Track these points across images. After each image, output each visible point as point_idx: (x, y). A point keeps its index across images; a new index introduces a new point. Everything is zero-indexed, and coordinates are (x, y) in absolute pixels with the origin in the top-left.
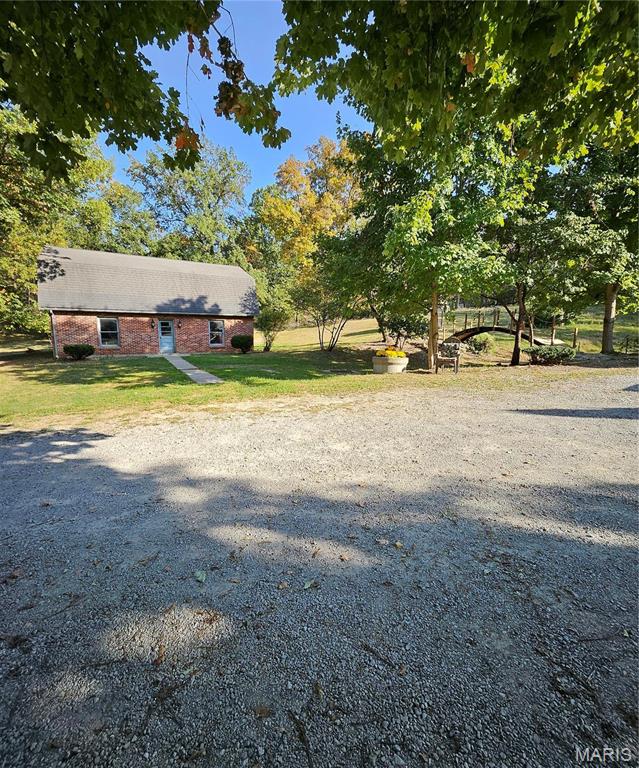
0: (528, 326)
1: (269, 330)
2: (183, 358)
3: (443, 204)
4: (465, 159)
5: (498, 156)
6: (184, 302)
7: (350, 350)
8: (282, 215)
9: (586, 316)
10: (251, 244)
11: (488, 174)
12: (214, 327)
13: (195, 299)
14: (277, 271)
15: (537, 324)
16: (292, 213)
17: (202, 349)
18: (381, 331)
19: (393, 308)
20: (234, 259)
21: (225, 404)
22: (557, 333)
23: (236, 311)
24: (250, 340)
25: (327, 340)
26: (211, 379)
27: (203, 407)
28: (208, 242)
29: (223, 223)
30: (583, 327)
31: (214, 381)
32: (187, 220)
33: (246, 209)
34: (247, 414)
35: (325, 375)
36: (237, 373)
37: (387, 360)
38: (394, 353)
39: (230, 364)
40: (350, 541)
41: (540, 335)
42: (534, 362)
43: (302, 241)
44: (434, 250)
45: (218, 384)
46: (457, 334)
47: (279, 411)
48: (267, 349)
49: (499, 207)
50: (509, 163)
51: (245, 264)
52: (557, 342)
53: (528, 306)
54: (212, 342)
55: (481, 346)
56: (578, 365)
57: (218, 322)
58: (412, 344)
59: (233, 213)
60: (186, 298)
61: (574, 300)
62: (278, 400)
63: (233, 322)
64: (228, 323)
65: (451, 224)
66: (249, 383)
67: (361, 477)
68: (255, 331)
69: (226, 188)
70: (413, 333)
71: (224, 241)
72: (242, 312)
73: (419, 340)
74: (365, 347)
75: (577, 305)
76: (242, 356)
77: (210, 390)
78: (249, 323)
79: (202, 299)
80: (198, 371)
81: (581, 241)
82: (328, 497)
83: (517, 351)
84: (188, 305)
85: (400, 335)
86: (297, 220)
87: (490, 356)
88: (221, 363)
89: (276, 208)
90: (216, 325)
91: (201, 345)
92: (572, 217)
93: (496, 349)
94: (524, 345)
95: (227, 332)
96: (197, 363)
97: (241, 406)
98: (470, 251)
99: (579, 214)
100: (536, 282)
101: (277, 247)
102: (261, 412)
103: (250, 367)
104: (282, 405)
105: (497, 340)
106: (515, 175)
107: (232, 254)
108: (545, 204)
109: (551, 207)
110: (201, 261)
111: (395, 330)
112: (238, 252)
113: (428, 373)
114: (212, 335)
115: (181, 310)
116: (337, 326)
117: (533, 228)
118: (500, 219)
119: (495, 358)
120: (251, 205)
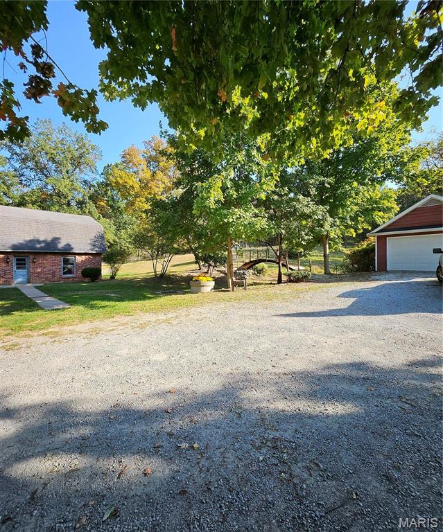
0: (285, 258)
1: (115, 263)
2: (36, 287)
3: (229, 184)
4: (241, 159)
5: (258, 159)
6: (39, 242)
7: (176, 276)
8: (126, 182)
9: (315, 252)
10: (101, 200)
11: (254, 169)
12: (66, 262)
13: (49, 239)
14: (123, 221)
15: (290, 257)
16: (134, 182)
17: (55, 279)
18: (196, 262)
19: (204, 248)
20: (87, 211)
21: (65, 327)
22: (301, 262)
23: (87, 249)
24: (99, 271)
25: (159, 269)
26: (58, 304)
27: (45, 331)
28: (65, 198)
29: (78, 185)
30: (314, 258)
31: (61, 307)
32: (47, 181)
33: (98, 177)
34: (85, 335)
35: (157, 296)
36: (83, 298)
37: (200, 283)
38: (204, 278)
39: (78, 290)
40: (156, 450)
41: (292, 264)
42: (290, 281)
43: (141, 201)
44: (225, 212)
45: (64, 309)
46: (246, 264)
47: (113, 330)
48: (112, 277)
49: (261, 188)
50: (265, 164)
51: (97, 215)
52: (301, 268)
53: (284, 246)
54: (64, 273)
55: (260, 272)
56: (314, 282)
57: (70, 257)
58: (218, 271)
59: (86, 178)
60: (42, 239)
61: (307, 243)
62: (114, 320)
63: (84, 257)
64: (79, 259)
65: (234, 196)
66: (92, 307)
67: (172, 383)
68: (103, 264)
69: (82, 160)
70: (218, 264)
71: (80, 197)
72: (92, 250)
73: (222, 268)
74: (186, 274)
75: (309, 246)
76: (90, 284)
77: (54, 315)
78: (97, 258)
79: (56, 240)
80: (48, 298)
81: (307, 211)
82: (142, 408)
83: (280, 274)
84: (43, 245)
85: (210, 265)
86: (137, 186)
87: (266, 278)
88: (71, 290)
89: (121, 178)
90: (68, 260)
91: (54, 276)
92: (301, 197)
93: (270, 273)
94: (284, 270)
95: (78, 265)
96: (48, 291)
97: (80, 327)
98: (248, 214)
99: (304, 195)
100: (287, 233)
101: (122, 204)
102: (97, 331)
103: (97, 293)
104: (117, 324)
105: (269, 267)
106: (269, 171)
107: (86, 207)
108: (286, 188)
109: (290, 191)
110: (58, 211)
111: (206, 262)
112: (91, 206)
113: (228, 291)
114: (64, 268)
115: (36, 248)
116: (166, 259)
117: (281, 202)
118: (263, 196)
119: (269, 279)
120: (102, 174)
